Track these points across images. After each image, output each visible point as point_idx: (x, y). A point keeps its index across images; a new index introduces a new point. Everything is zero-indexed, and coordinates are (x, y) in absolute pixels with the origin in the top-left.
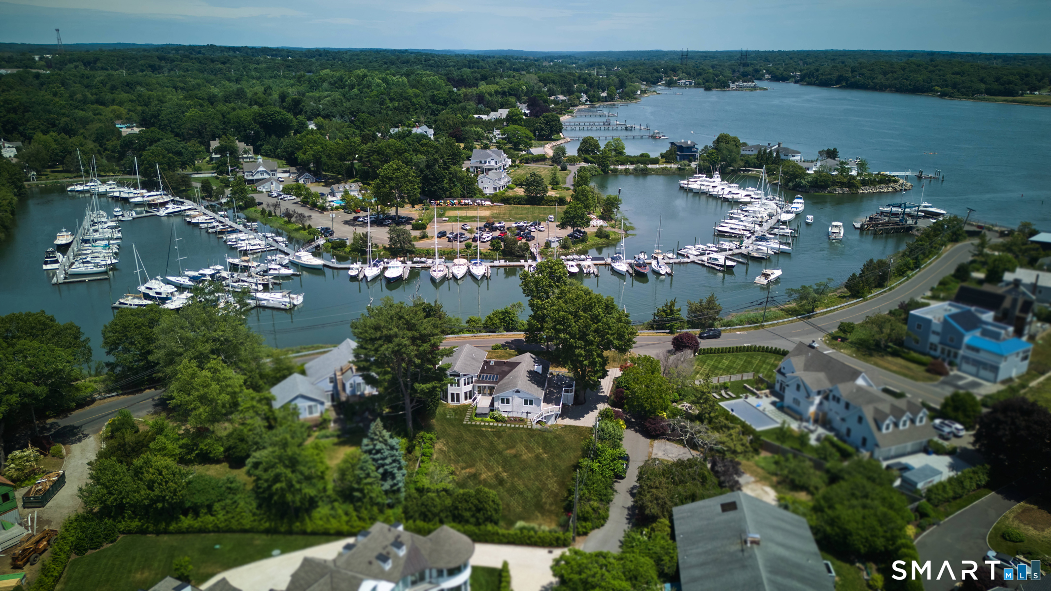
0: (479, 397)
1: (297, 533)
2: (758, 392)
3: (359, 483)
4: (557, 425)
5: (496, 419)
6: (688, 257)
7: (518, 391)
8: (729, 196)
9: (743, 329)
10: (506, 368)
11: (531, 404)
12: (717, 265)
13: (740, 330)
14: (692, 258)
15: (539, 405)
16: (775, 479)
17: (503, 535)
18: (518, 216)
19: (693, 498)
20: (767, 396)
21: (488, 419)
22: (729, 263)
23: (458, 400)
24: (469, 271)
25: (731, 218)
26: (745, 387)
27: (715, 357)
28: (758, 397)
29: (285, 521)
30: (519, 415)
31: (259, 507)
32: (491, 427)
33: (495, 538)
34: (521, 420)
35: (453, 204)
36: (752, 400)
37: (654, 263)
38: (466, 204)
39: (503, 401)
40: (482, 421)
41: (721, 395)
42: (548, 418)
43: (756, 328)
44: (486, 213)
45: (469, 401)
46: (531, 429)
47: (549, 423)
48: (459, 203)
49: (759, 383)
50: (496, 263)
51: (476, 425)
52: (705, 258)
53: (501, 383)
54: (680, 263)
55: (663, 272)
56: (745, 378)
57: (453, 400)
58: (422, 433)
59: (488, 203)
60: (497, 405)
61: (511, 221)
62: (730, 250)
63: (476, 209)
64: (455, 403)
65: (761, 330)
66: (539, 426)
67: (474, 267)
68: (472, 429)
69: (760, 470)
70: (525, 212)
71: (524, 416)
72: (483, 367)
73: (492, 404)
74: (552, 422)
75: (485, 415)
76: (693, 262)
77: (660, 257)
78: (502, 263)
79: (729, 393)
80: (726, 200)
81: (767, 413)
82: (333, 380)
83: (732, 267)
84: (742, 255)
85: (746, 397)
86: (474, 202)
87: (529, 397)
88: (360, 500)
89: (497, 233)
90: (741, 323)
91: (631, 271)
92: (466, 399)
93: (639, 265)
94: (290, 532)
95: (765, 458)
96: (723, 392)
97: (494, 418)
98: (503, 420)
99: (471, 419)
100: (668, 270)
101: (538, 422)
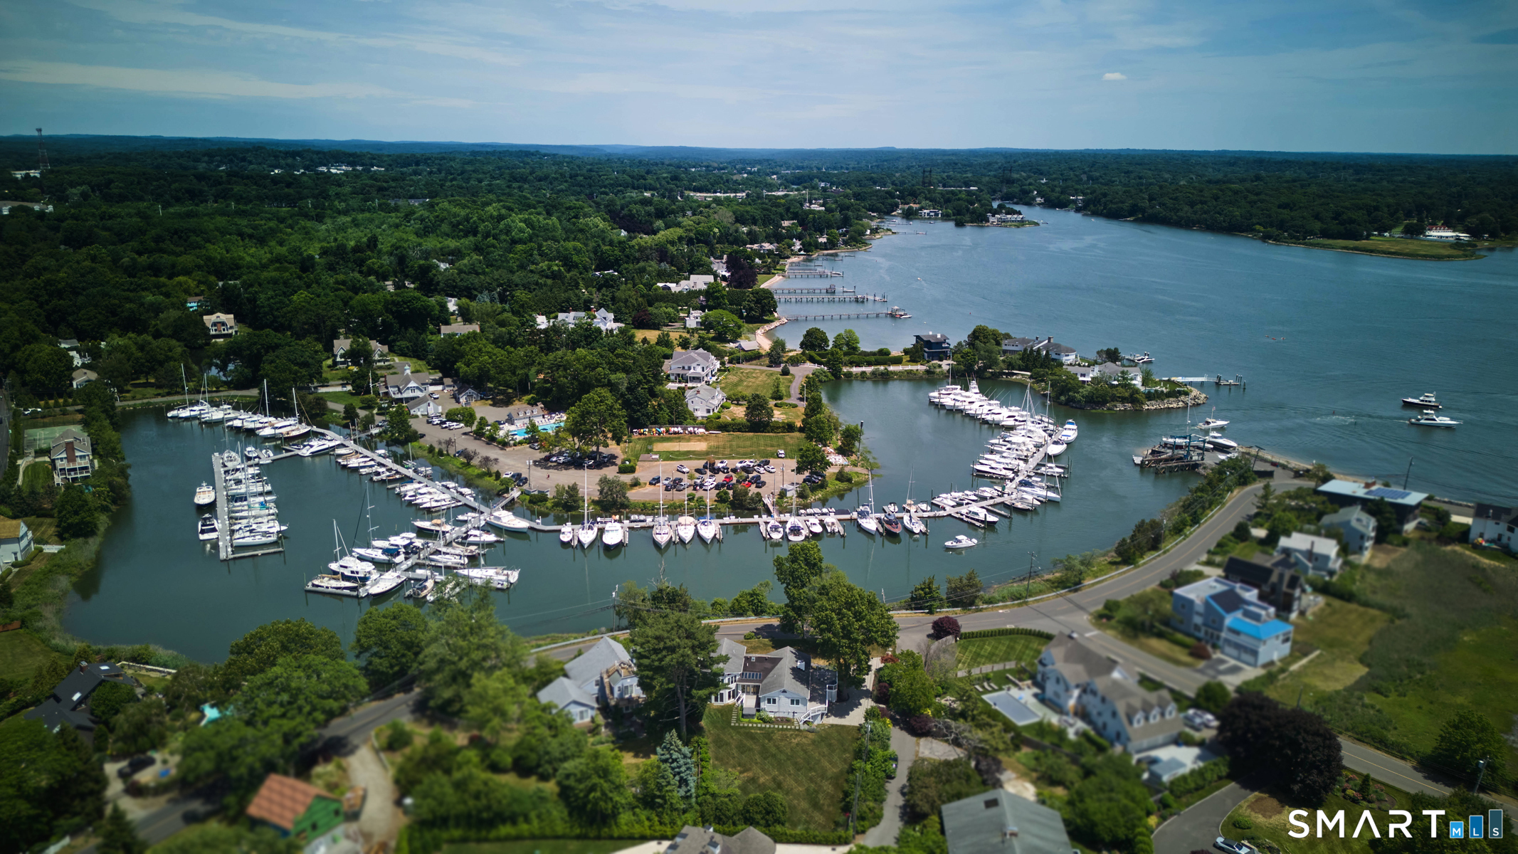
0: (744, 696)
1: (605, 838)
2: (1020, 684)
3: (660, 790)
4: (823, 725)
5: (764, 720)
6: (944, 509)
7: (784, 691)
8: (989, 418)
9: (1006, 607)
10: (768, 665)
11: (798, 703)
12: (978, 520)
13: (1002, 607)
14: (949, 510)
15: (805, 705)
16: (1034, 775)
17: (791, 835)
18: (741, 450)
19: (959, 796)
20: (1029, 687)
21: (755, 720)
22: (991, 518)
23: (722, 700)
24: (697, 532)
25: (992, 452)
26: (1007, 678)
27: (977, 641)
28: (1020, 688)
29: (595, 827)
30: (785, 715)
31: (570, 814)
32: (761, 729)
33: (784, 837)
34: (788, 721)
35: (659, 433)
36: (1014, 692)
37: (906, 519)
38: (675, 433)
39: (769, 702)
40: (750, 722)
41: (983, 687)
42: (815, 717)
43: (1019, 605)
44: (701, 446)
45: (732, 701)
46: (799, 730)
47: (816, 723)
48: (667, 431)
49: (1022, 674)
50: (726, 520)
51: (744, 727)
52: (964, 510)
53: (765, 681)
54: (935, 517)
55: (917, 531)
56: (1007, 667)
57: (716, 700)
58: (696, 738)
59: (702, 430)
60: (764, 705)
61: (733, 458)
62: (992, 498)
63: (689, 440)
64: (719, 703)
65: (1025, 607)
66: (806, 727)
67: (703, 527)
68: (742, 731)
69: (1021, 767)
70: (748, 443)
71: (790, 716)
72: (745, 664)
73: (758, 704)
74: (818, 722)
75: (752, 716)
76: (950, 515)
77: (913, 509)
78: (733, 519)
79: (992, 685)
80: (985, 422)
81: (1029, 706)
82: (600, 683)
83: (994, 523)
84: (1003, 505)
85: (1009, 689)
86: (685, 429)
87: (796, 697)
88: (661, 806)
89: (721, 477)
90: (1003, 599)
91: (881, 530)
92: (729, 697)
93: (889, 522)
94: (598, 838)
95: (1026, 754)
96: (986, 684)
97: (762, 719)
98: (769, 721)
99: (738, 720)
100: (923, 528)
101: (805, 722)
